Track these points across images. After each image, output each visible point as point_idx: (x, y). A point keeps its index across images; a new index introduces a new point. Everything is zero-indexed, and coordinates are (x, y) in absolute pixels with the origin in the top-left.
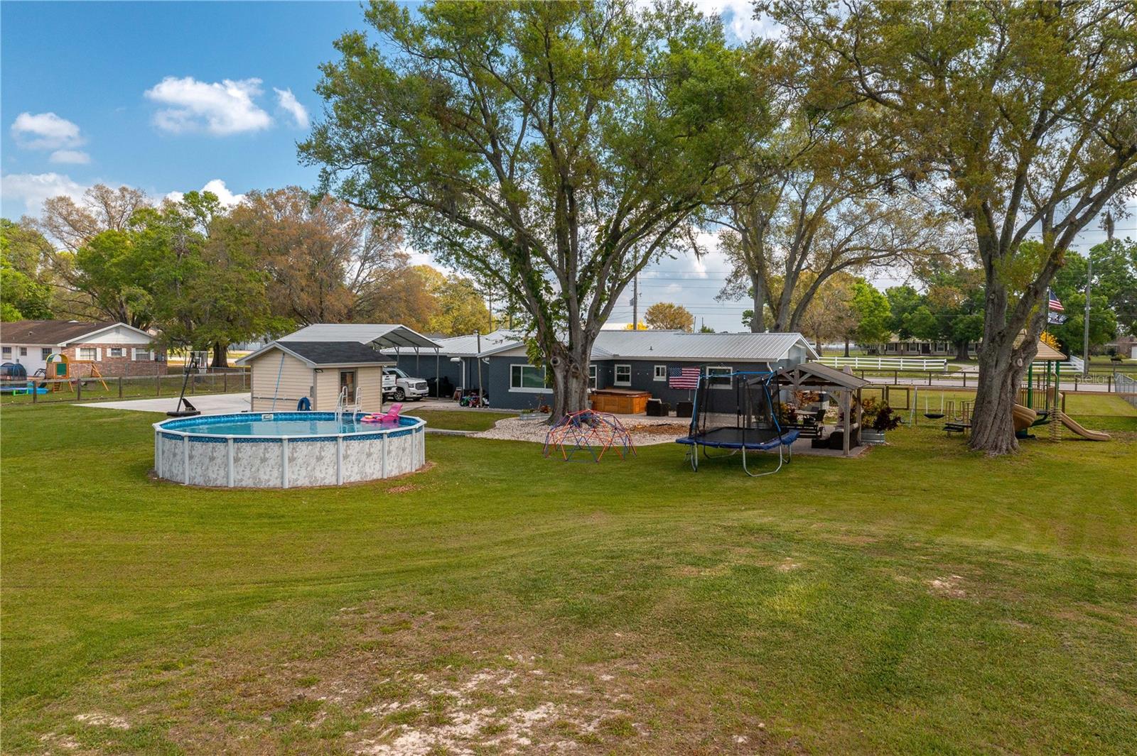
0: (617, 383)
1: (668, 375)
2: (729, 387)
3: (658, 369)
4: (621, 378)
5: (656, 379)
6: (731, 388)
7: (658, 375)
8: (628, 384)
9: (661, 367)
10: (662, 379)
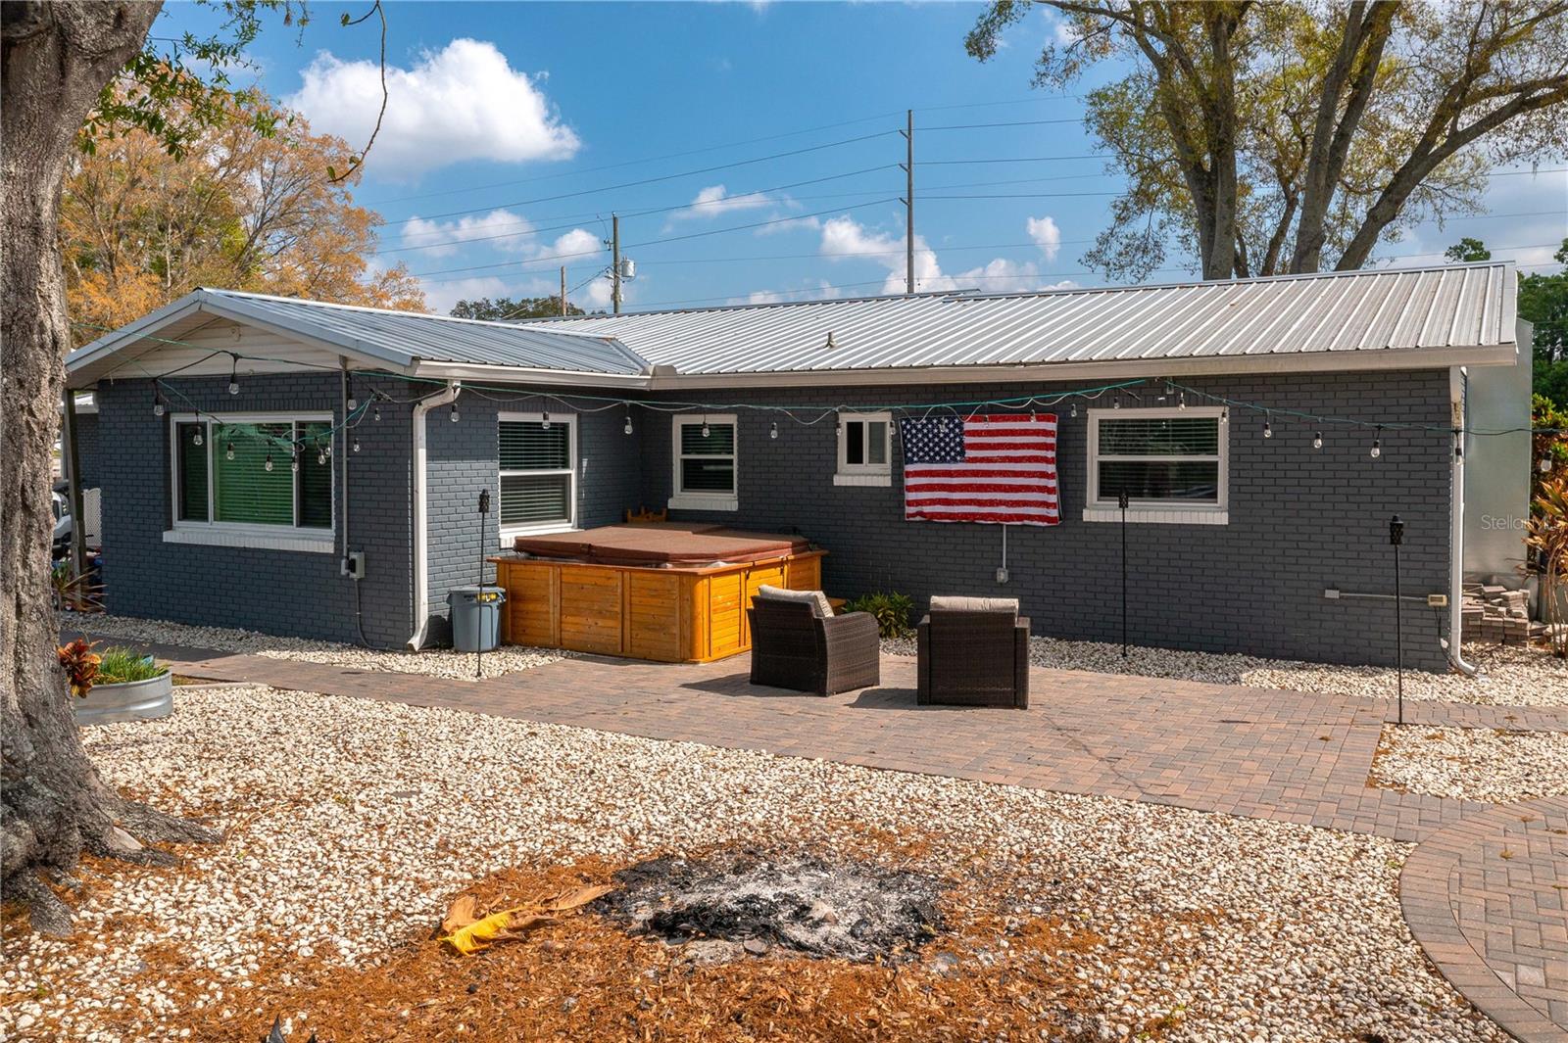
0: (682, 499)
1: (901, 458)
2: (1213, 514)
3: (855, 430)
4: (696, 477)
5: (849, 476)
6: (1223, 519)
7: (855, 456)
8: (725, 501)
9: (865, 419)
10: (872, 475)
